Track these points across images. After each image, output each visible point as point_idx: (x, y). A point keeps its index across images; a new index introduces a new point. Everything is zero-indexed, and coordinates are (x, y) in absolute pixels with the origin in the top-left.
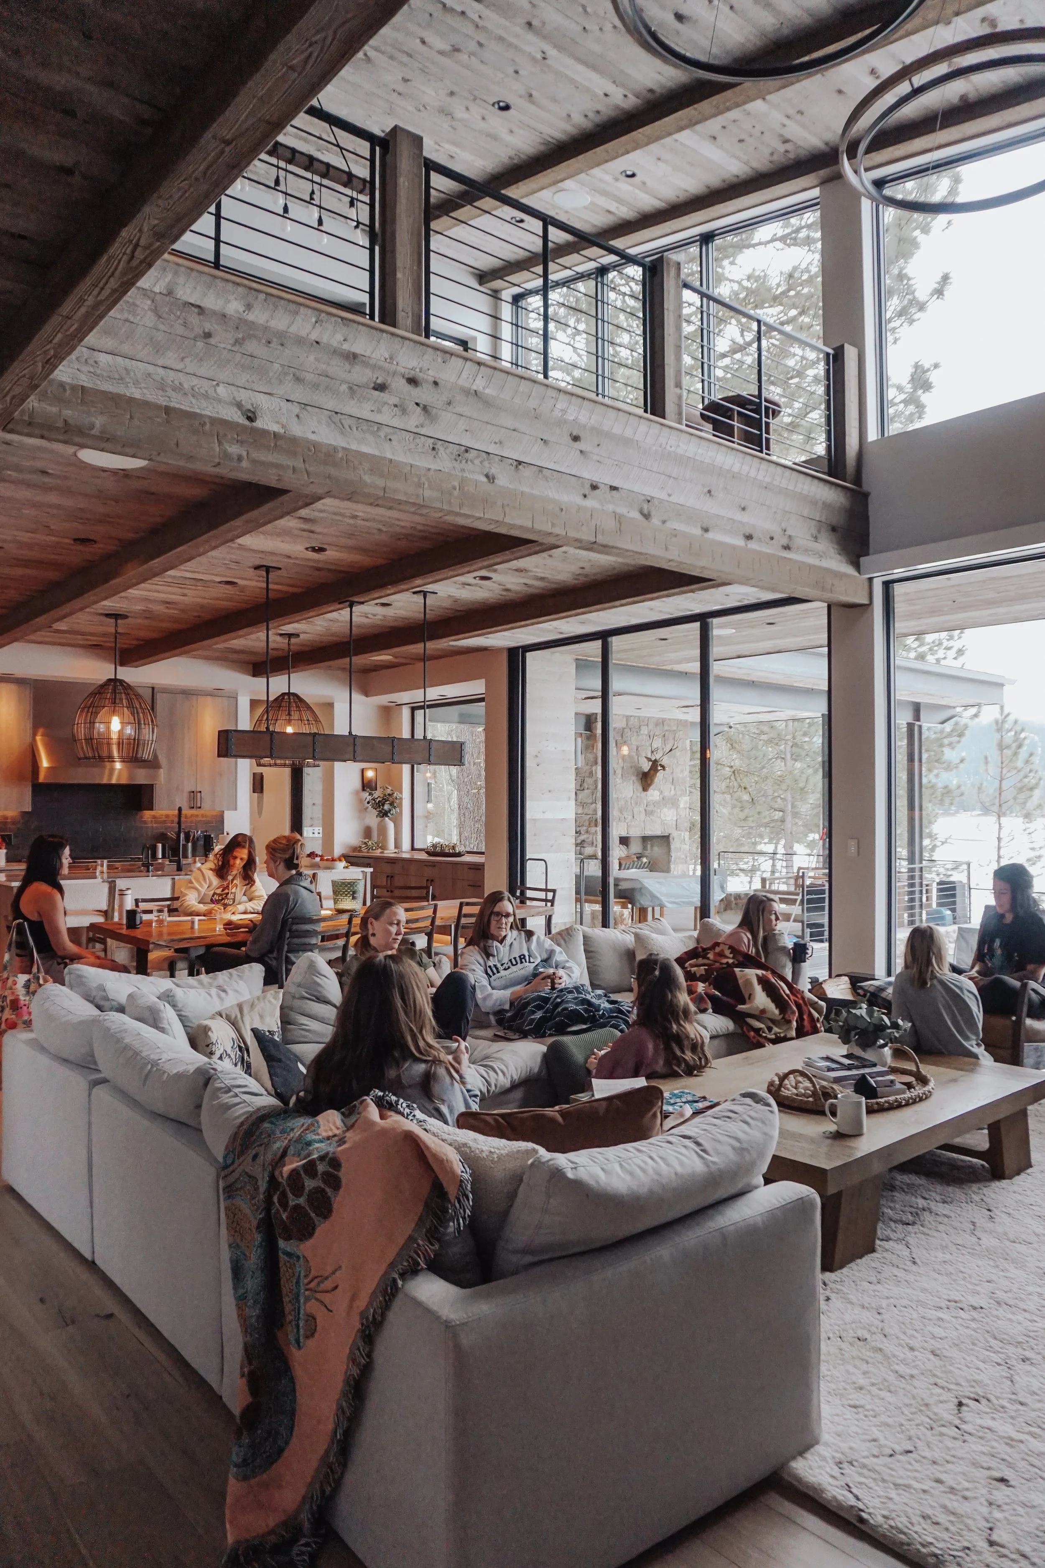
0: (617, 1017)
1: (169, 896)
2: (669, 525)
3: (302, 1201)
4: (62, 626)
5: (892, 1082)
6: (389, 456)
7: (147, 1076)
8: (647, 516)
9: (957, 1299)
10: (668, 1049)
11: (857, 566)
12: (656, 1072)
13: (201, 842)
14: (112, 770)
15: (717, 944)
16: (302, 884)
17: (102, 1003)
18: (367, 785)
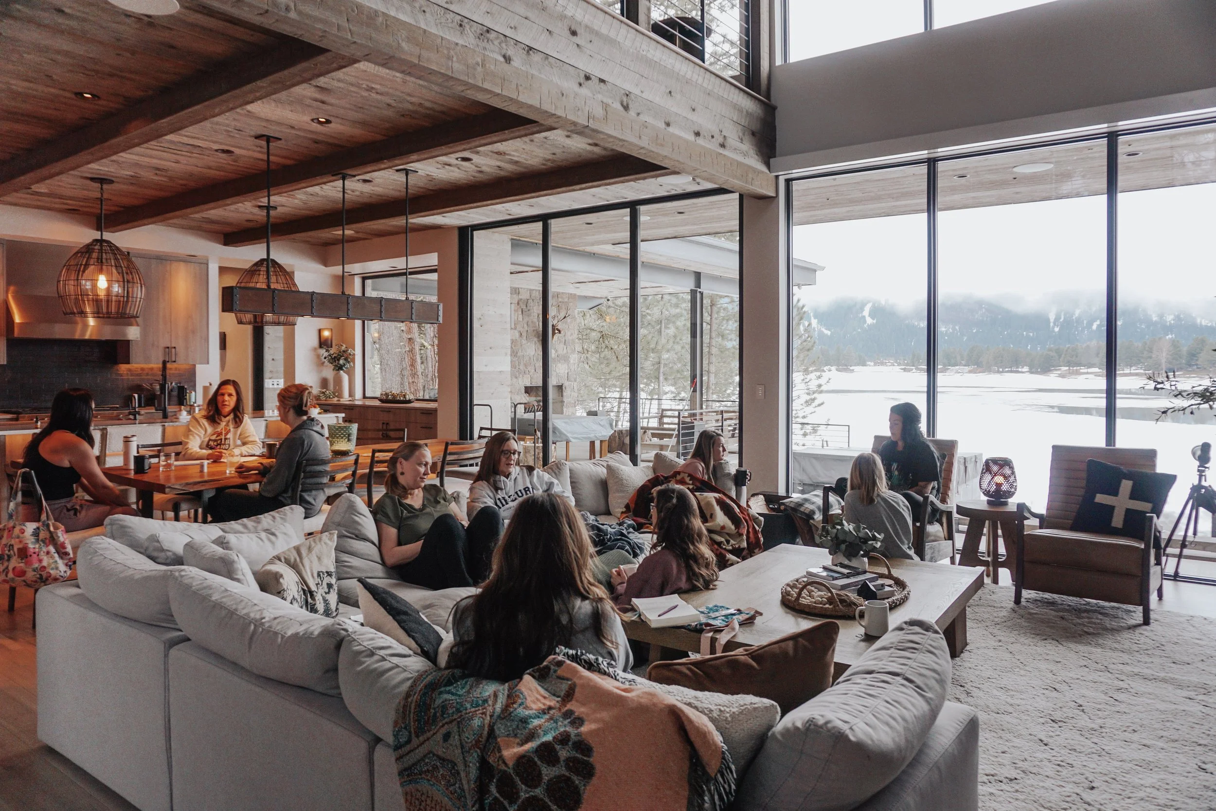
0: (620, 539)
1: (159, 442)
2: (641, 117)
3: (538, 792)
4: (42, 188)
5: (883, 585)
6: (423, 26)
7: (251, 638)
8: (626, 108)
9: (992, 773)
10: (689, 568)
11: (768, 165)
12: (681, 588)
13: (175, 393)
14: (86, 325)
15: (679, 473)
16: (315, 428)
17: (155, 554)
18: (323, 343)
